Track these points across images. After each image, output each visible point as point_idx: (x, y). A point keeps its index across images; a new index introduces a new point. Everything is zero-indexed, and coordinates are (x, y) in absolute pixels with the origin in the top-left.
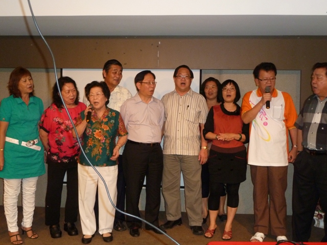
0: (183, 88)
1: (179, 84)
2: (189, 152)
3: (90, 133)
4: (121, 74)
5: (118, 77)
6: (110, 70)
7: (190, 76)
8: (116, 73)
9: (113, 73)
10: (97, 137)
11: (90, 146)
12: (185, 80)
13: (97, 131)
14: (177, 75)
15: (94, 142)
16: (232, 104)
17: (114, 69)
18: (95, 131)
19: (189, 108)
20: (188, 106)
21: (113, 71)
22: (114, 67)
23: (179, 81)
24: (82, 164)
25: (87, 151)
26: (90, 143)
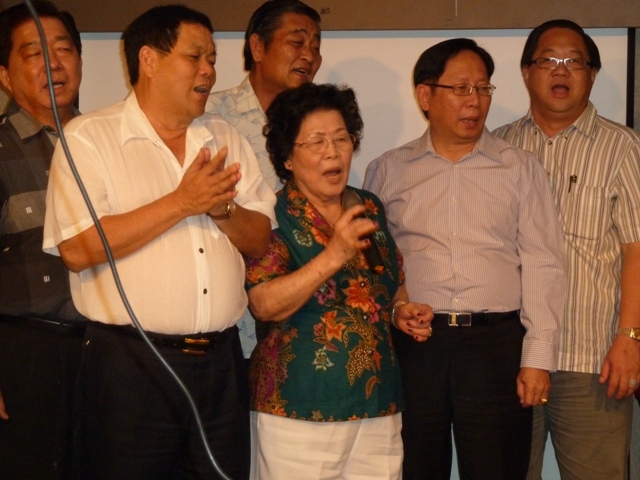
1: (544, 90)
2: (572, 359)
3: (332, 295)
5: (309, 58)
6: (278, 33)
7: (587, 58)
8: (301, 43)
9: (289, 42)
10: (355, 305)
11: (334, 340)
12: (567, 75)
14: (536, 56)
15: (347, 324)
17: (292, 28)
19: (576, 187)
20: (573, 179)
21: (290, 37)
22: (290, 24)
23: (545, 79)
24: (306, 416)
25: (322, 362)
26: (332, 329)
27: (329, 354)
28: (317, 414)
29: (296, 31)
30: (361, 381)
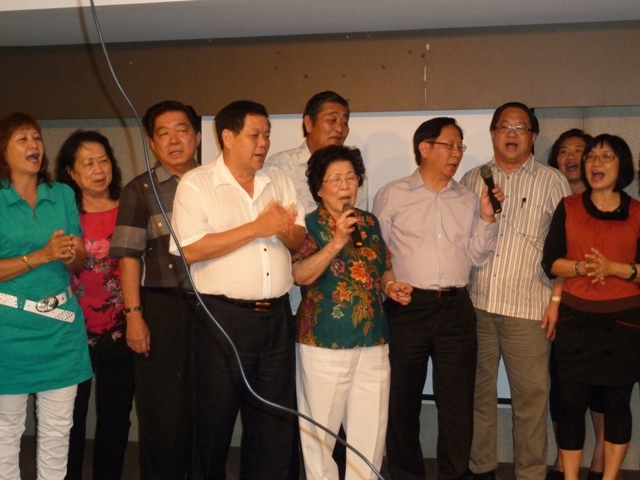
0: (511, 154)
1: (502, 146)
3: (342, 270)
4: (346, 124)
5: (339, 130)
6: (320, 115)
7: (529, 127)
8: (334, 121)
9: (327, 121)
10: (357, 279)
11: (344, 300)
12: (516, 137)
13: (355, 263)
14: (498, 124)
15: (353, 290)
16: (609, 193)
17: (329, 111)
18: (351, 265)
19: (526, 205)
20: (524, 200)
21: (327, 117)
22: (328, 109)
23: (503, 138)
24: (329, 346)
25: (337, 314)
26: (343, 294)
27: (341, 309)
28: (334, 345)
29: (331, 113)
30: (361, 325)
